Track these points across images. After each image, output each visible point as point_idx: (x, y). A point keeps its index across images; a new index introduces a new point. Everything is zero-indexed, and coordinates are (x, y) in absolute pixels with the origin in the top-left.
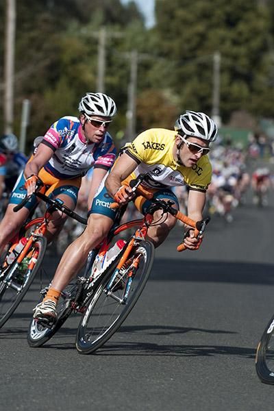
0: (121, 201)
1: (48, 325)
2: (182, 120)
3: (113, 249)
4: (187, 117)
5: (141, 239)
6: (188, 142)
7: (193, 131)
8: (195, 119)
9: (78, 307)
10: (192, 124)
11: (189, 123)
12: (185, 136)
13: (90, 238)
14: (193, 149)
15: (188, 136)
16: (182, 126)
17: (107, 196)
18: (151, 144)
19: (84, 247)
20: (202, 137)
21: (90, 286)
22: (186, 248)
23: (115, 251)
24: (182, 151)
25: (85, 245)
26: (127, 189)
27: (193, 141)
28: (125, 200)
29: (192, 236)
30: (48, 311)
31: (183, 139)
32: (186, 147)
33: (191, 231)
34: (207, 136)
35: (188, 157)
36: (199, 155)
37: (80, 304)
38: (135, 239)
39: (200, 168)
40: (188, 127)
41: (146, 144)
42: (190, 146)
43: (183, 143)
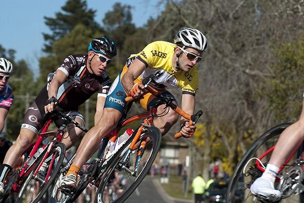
0: (135, 95)
1: (70, 194)
2: (182, 34)
3: (123, 136)
4: (186, 32)
5: (148, 126)
6: (186, 52)
7: (190, 43)
8: (192, 34)
9: (93, 181)
10: (190, 37)
11: (187, 37)
12: (184, 47)
13: (104, 126)
14: (191, 57)
15: (186, 47)
16: (182, 39)
17: (118, 94)
18: (158, 52)
19: (99, 133)
20: (198, 48)
21: (104, 164)
22: (183, 135)
23: (125, 137)
24: (181, 59)
25: (100, 131)
26: (140, 86)
27: (190, 51)
28: (138, 95)
29: (187, 126)
30: (71, 183)
31: (182, 49)
32: (185, 56)
33: (187, 122)
34: (202, 47)
35: (186, 64)
36: (194, 62)
37: (95, 179)
38: (144, 126)
39: (191, 76)
40: (187, 40)
41: (154, 52)
42: (188, 55)
43: (182, 52)
